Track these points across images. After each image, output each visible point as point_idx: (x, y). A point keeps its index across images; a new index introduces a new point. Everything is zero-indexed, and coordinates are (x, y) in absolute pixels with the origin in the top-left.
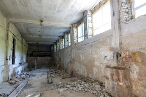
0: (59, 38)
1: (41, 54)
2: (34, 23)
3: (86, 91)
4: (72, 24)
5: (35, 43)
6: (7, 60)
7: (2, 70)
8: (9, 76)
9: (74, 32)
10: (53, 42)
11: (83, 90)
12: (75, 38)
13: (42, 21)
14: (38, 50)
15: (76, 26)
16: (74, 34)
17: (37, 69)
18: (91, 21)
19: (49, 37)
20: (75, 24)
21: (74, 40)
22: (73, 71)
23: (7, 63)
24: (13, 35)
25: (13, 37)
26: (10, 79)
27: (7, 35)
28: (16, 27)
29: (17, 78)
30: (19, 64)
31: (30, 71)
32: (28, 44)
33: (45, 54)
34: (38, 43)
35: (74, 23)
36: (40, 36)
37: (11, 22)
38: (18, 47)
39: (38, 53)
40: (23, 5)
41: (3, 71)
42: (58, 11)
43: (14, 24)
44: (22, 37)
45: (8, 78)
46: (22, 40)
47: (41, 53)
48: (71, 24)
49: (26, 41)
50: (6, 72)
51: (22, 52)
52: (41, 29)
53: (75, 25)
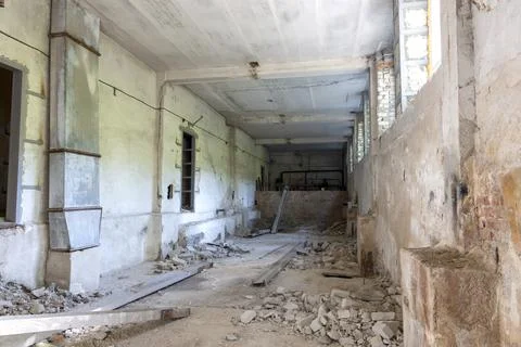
0: (352, 117)
1: (309, 182)
2: (231, 75)
3: (333, 341)
4: (371, 57)
5: (282, 141)
6: (160, 197)
7: (141, 227)
8: (160, 245)
9: (380, 89)
10: (346, 137)
11: (323, 331)
12: (385, 115)
13: (255, 64)
14: (301, 165)
15: (387, 60)
16: (380, 97)
17: (279, 231)
18: (426, 29)
19: (312, 119)
20: (382, 52)
21: (380, 123)
22: (370, 253)
23: (160, 206)
24: (184, 120)
25: (181, 128)
26: (165, 256)
27: (159, 123)
28: (196, 95)
29: (184, 255)
30: (217, 211)
31: (251, 237)
32: (264, 146)
33: (325, 180)
34: (292, 141)
35: (378, 49)
36: (282, 116)
37: (170, 83)
38: (210, 159)
39: (300, 176)
40: (168, 23)
41: (145, 229)
42: (286, 18)
43: (184, 86)
44: (227, 125)
45: (160, 252)
46: (232, 136)
47: (309, 175)
48: (368, 57)
49: (253, 138)
50: (154, 232)
51: (232, 174)
52: (271, 91)
53: (383, 59)
